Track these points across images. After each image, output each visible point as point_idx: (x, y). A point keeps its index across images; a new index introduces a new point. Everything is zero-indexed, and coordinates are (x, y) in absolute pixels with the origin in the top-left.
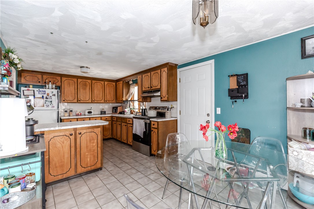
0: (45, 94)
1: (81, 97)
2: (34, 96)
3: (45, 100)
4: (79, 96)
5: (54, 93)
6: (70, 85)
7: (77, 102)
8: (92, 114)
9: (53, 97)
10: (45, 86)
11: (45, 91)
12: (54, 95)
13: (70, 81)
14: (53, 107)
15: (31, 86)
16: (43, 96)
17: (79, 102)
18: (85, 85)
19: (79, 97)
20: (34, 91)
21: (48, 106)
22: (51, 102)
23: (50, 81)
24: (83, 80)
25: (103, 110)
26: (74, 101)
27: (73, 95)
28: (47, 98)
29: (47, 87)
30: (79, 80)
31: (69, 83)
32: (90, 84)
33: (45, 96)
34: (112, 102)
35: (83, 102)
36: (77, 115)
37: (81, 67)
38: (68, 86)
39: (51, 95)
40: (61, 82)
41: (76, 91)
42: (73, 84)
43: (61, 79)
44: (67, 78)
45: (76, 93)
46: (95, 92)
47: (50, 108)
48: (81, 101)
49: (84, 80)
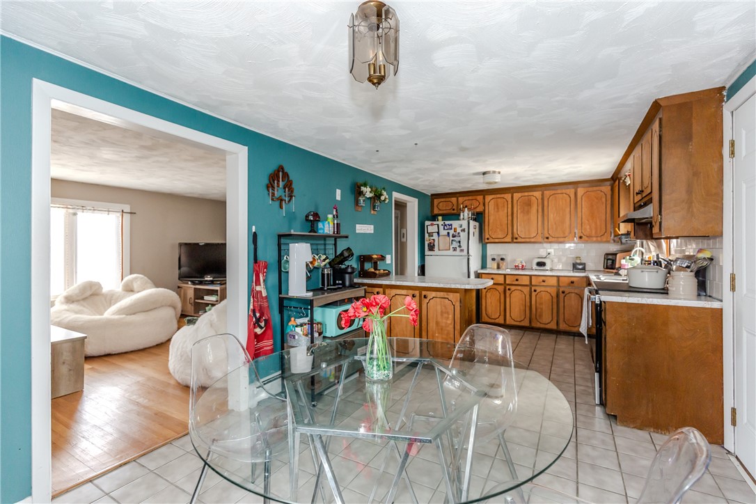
0: (451, 229)
1: (520, 230)
2: (438, 233)
3: (451, 238)
4: (515, 227)
5: (463, 228)
6: (498, 208)
7: (512, 242)
8: (548, 267)
9: (462, 234)
10: (459, 215)
11: (451, 225)
12: (463, 230)
13: (499, 200)
14: (462, 250)
15: (440, 218)
16: (448, 233)
17: (515, 240)
18: (528, 204)
19: (515, 230)
20: (438, 225)
21: (455, 249)
22: (459, 242)
23: (466, 207)
24: (523, 194)
25: (578, 261)
26: (506, 240)
27: (505, 227)
28: (454, 236)
29: (462, 217)
30: (517, 196)
31: (497, 205)
32: (540, 201)
33: (452, 232)
34: (599, 239)
35: (523, 240)
36: (517, 268)
37: (484, 173)
38: (496, 210)
39: (459, 230)
40: (484, 205)
41: (510, 218)
42: (504, 206)
43: (484, 198)
44: (493, 196)
45: (510, 222)
46: (551, 216)
47: (458, 252)
48: (519, 240)
49: (526, 194)
